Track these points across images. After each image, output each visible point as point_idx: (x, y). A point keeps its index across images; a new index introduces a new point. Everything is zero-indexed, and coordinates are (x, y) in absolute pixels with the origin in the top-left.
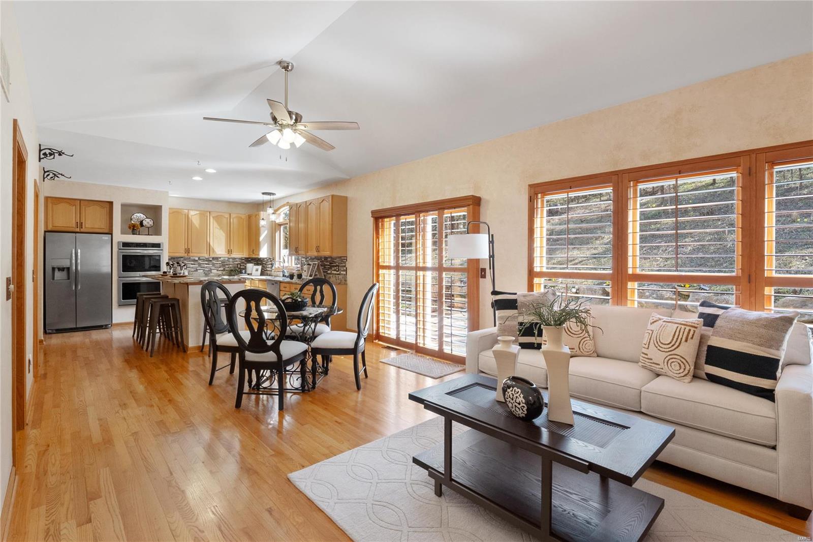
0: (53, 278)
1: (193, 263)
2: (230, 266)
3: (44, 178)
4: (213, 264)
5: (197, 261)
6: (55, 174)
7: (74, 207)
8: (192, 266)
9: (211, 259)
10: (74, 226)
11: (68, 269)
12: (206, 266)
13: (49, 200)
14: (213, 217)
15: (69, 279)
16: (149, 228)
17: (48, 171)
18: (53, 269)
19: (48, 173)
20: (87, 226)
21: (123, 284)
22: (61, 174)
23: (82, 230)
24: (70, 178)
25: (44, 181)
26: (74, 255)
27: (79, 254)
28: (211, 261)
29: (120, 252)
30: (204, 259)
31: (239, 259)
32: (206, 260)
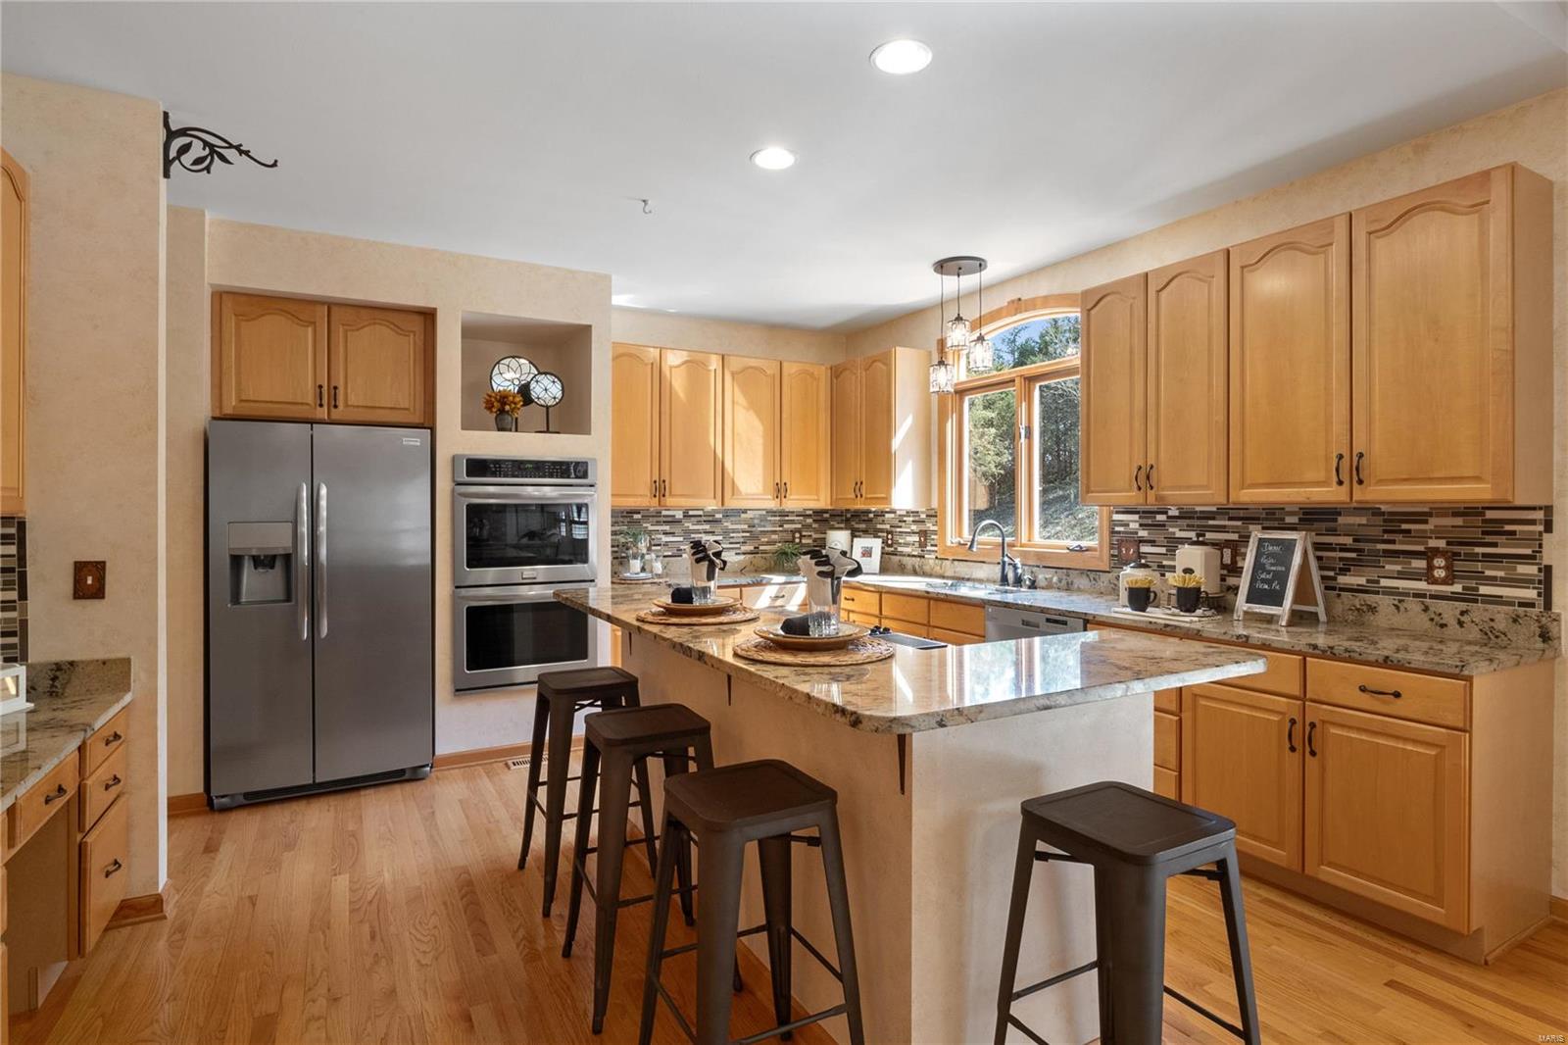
0: (236, 597)
2: (774, 537)
3: (168, 163)
5: (679, 522)
6: (211, 147)
7: (310, 330)
8: (665, 539)
9: (719, 516)
10: (310, 398)
11: (288, 559)
13: (228, 304)
14: (733, 374)
15: (288, 599)
16: (547, 407)
17: (183, 132)
18: (236, 561)
19: (185, 140)
20: (352, 400)
21: (471, 611)
22: (238, 148)
23: (336, 414)
24: (275, 165)
25: (167, 175)
26: (305, 506)
27: (323, 503)
28: (719, 521)
29: (461, 495)
30: (700, 516)
31: (797, 516)
32: (705, 518)
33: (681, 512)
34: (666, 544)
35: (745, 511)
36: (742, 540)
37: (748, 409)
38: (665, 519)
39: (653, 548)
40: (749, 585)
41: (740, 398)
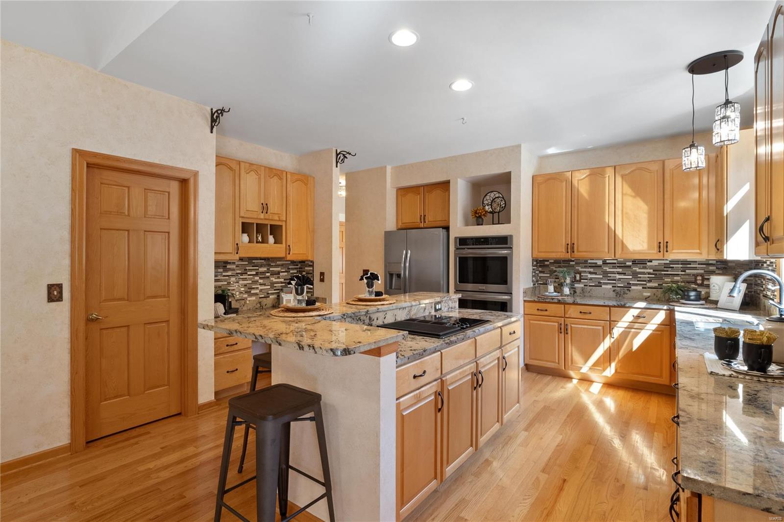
1: (592, 270)
2: (676, 278)
4: (635, 275)
5: (600, 266)
8: (590, 276)
9: (629, 264)
10: (419, 221)
12: (618, 276)
14: (622, 177)
16: (498, 213)
20: (429, 219)
23: (425, 225)
26: (404, 258)
27: (409, 255)
28: (629, 267)
29: (457, 253)
30: (615, 263)
31: (699, 264)
32: (618, 265)
33: (601, 261)
34: (591, 279)
35: (650, 261)
36: (648, 279)
37: (634, 197)
38: (590, 265)
39: (582, 281)
40: (615, 306)
41: (628, 190)
